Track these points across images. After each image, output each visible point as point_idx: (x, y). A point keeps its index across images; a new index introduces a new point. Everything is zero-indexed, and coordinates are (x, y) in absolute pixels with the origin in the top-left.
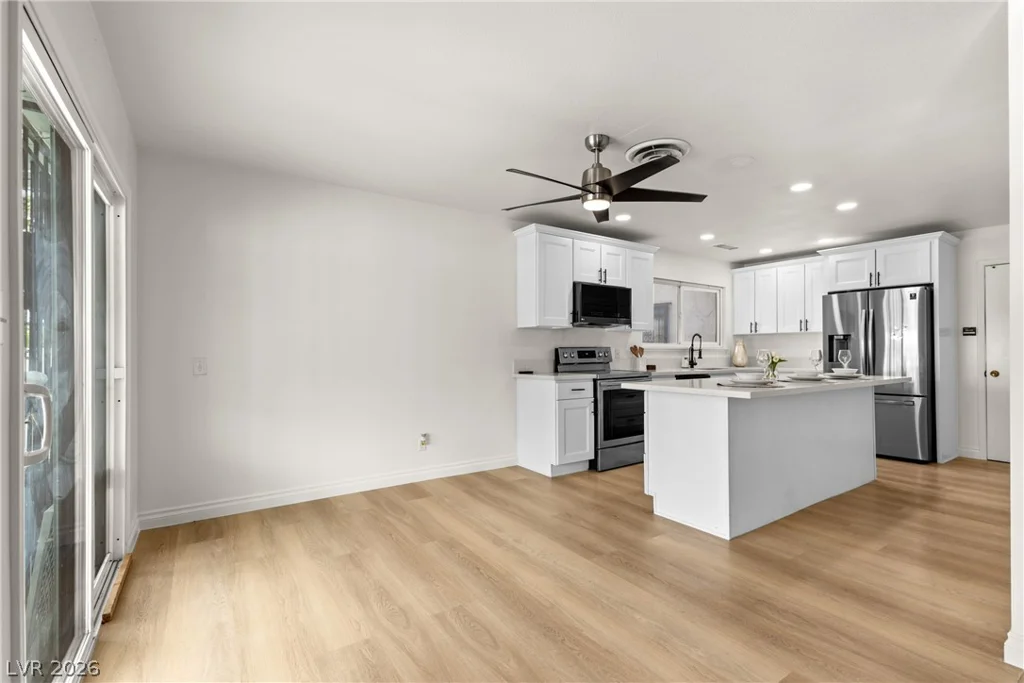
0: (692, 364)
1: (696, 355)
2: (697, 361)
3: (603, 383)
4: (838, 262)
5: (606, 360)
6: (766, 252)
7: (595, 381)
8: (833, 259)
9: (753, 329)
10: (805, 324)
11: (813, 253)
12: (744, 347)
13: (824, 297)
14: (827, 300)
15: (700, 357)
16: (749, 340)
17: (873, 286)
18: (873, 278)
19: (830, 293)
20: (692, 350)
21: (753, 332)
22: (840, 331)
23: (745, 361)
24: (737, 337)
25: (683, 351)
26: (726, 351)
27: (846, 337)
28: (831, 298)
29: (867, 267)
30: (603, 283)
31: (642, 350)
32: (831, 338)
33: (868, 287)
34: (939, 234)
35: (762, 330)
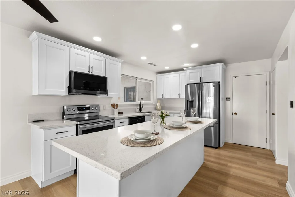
0: (140, 110)
1: (142, 107)
2: (142, 109)
3: (81, 126)
4: (190, 73)
5: (97, 111)
6: (167, 68)
7: (77, 125)
8: (188, 72)
9: (163, 97)
10: (179, 95)
11: (182, 70)
12: (160, 103)
13: (185, 85)
14: (186, 87)
15: (143, 108)
16: (162, 100)
17: (201, 82)
18: (201, 79)
19: (187, 84)
20: (140, 105)
21: (163, 98)
22: (190, 98)
23: (160, 108)
24: (158, 99)
25: (137, 105)
26: (154, 105)
27: (193, 101)
28: (187, 86)
29: (199, 76)
30: (91, 73)
31: (117, 105)
32: (188, 101)
33: (199, 82)
34: (222, 64)
35: (166, 97)
